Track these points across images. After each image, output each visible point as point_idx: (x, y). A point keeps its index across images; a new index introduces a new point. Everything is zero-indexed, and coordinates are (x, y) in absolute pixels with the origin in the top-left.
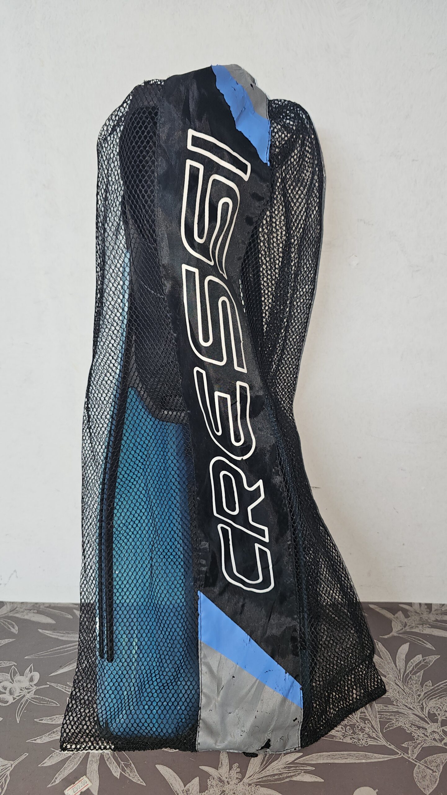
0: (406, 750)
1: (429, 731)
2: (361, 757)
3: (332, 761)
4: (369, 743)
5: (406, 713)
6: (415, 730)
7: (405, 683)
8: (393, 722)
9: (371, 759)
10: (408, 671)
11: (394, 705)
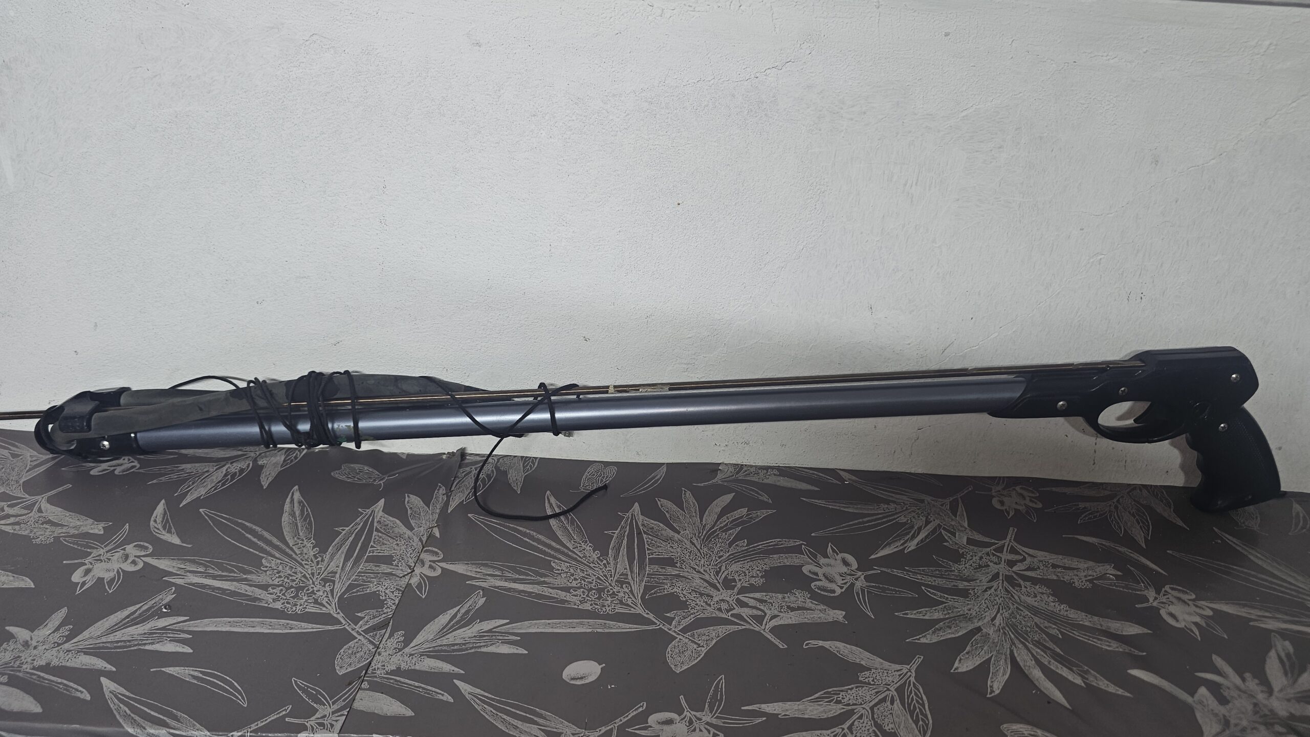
0: (669, 621)
1: (716, 599)
2: (598, 626)
3: (550, 630)
4: (616, 611)
5: (690, 577)
6: (694, 597)
7: (706, 540)
8: (666, 586)
9: (611, 628)
10: (718, 527)
11: (677, 567)
